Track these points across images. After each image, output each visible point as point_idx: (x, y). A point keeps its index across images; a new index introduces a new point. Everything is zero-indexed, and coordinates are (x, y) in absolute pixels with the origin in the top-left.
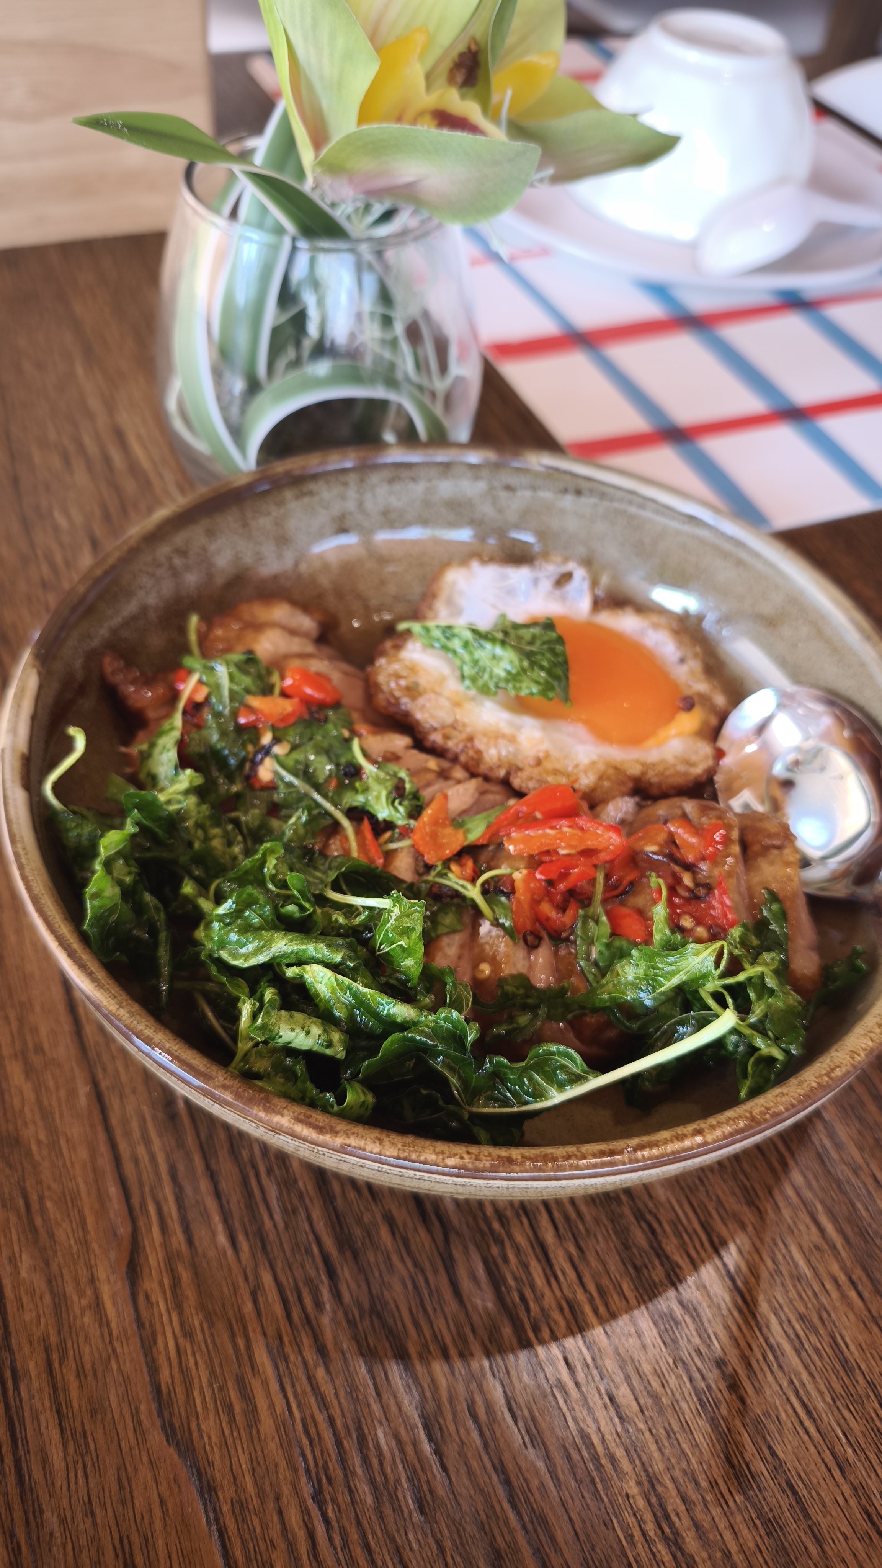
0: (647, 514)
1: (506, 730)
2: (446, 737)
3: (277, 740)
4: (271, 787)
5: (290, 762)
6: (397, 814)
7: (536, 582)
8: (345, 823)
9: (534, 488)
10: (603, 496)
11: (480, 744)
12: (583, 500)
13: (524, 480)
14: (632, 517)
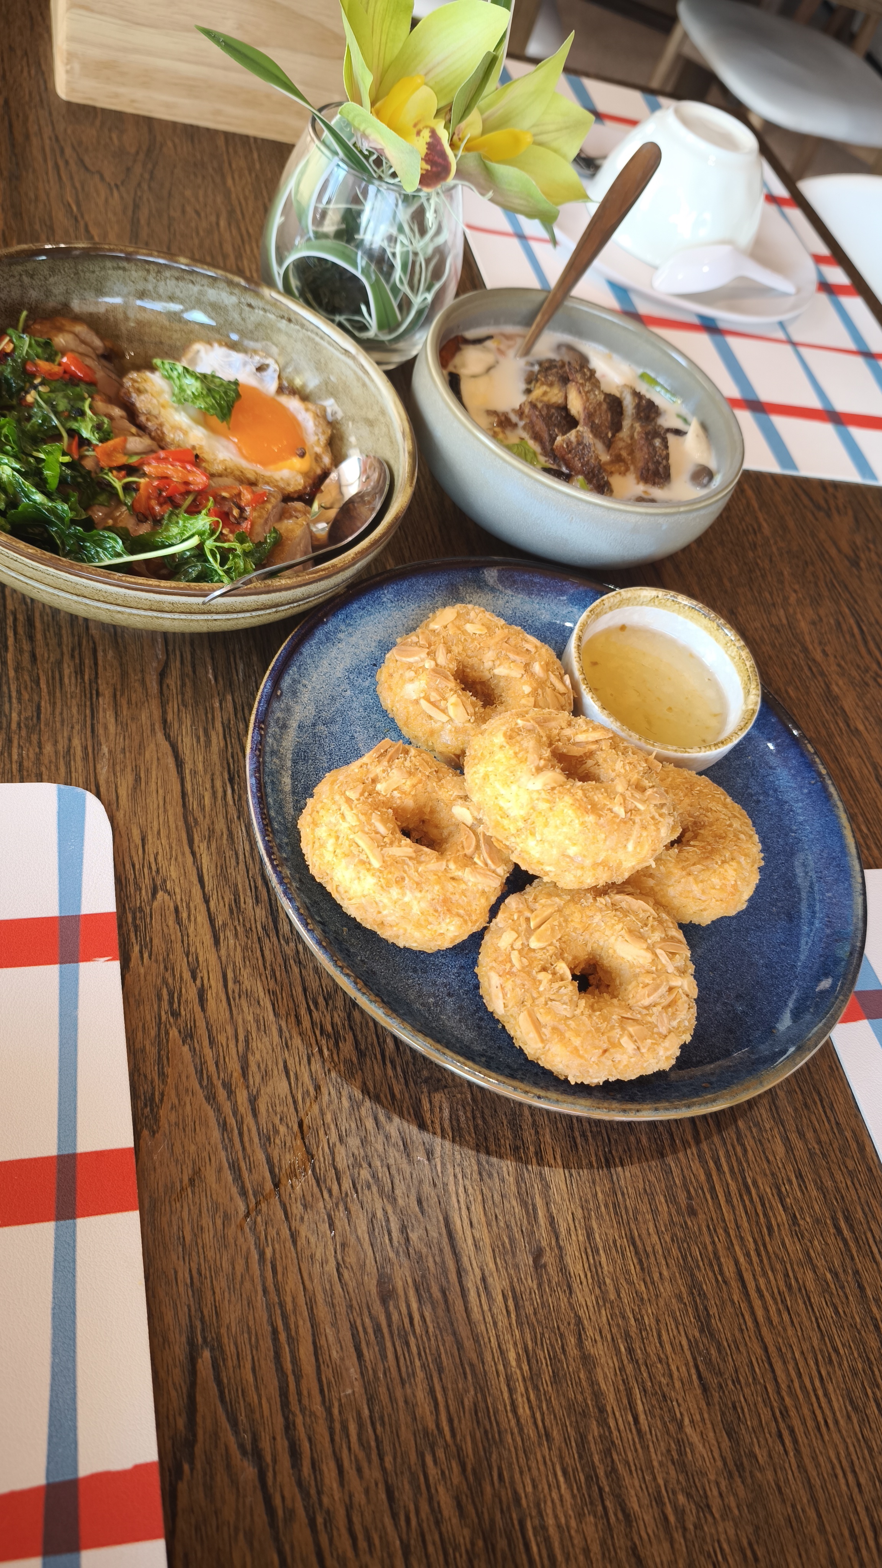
0: (325, 344)
1: (184, 426)
2: (148, 420)
3: (42, 384)
4: (30, 406)
5: (45, 397)
6: (94, 439)
7: (245, 364)
8: (65, 435)
9: (265, 310)
10: (303, 326)
11: (165, 430)
12: (292, 325)
13: (261, 304)
14: (317, 344)
